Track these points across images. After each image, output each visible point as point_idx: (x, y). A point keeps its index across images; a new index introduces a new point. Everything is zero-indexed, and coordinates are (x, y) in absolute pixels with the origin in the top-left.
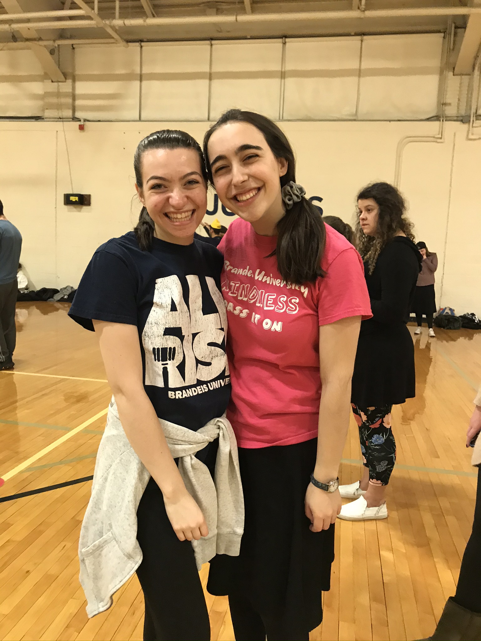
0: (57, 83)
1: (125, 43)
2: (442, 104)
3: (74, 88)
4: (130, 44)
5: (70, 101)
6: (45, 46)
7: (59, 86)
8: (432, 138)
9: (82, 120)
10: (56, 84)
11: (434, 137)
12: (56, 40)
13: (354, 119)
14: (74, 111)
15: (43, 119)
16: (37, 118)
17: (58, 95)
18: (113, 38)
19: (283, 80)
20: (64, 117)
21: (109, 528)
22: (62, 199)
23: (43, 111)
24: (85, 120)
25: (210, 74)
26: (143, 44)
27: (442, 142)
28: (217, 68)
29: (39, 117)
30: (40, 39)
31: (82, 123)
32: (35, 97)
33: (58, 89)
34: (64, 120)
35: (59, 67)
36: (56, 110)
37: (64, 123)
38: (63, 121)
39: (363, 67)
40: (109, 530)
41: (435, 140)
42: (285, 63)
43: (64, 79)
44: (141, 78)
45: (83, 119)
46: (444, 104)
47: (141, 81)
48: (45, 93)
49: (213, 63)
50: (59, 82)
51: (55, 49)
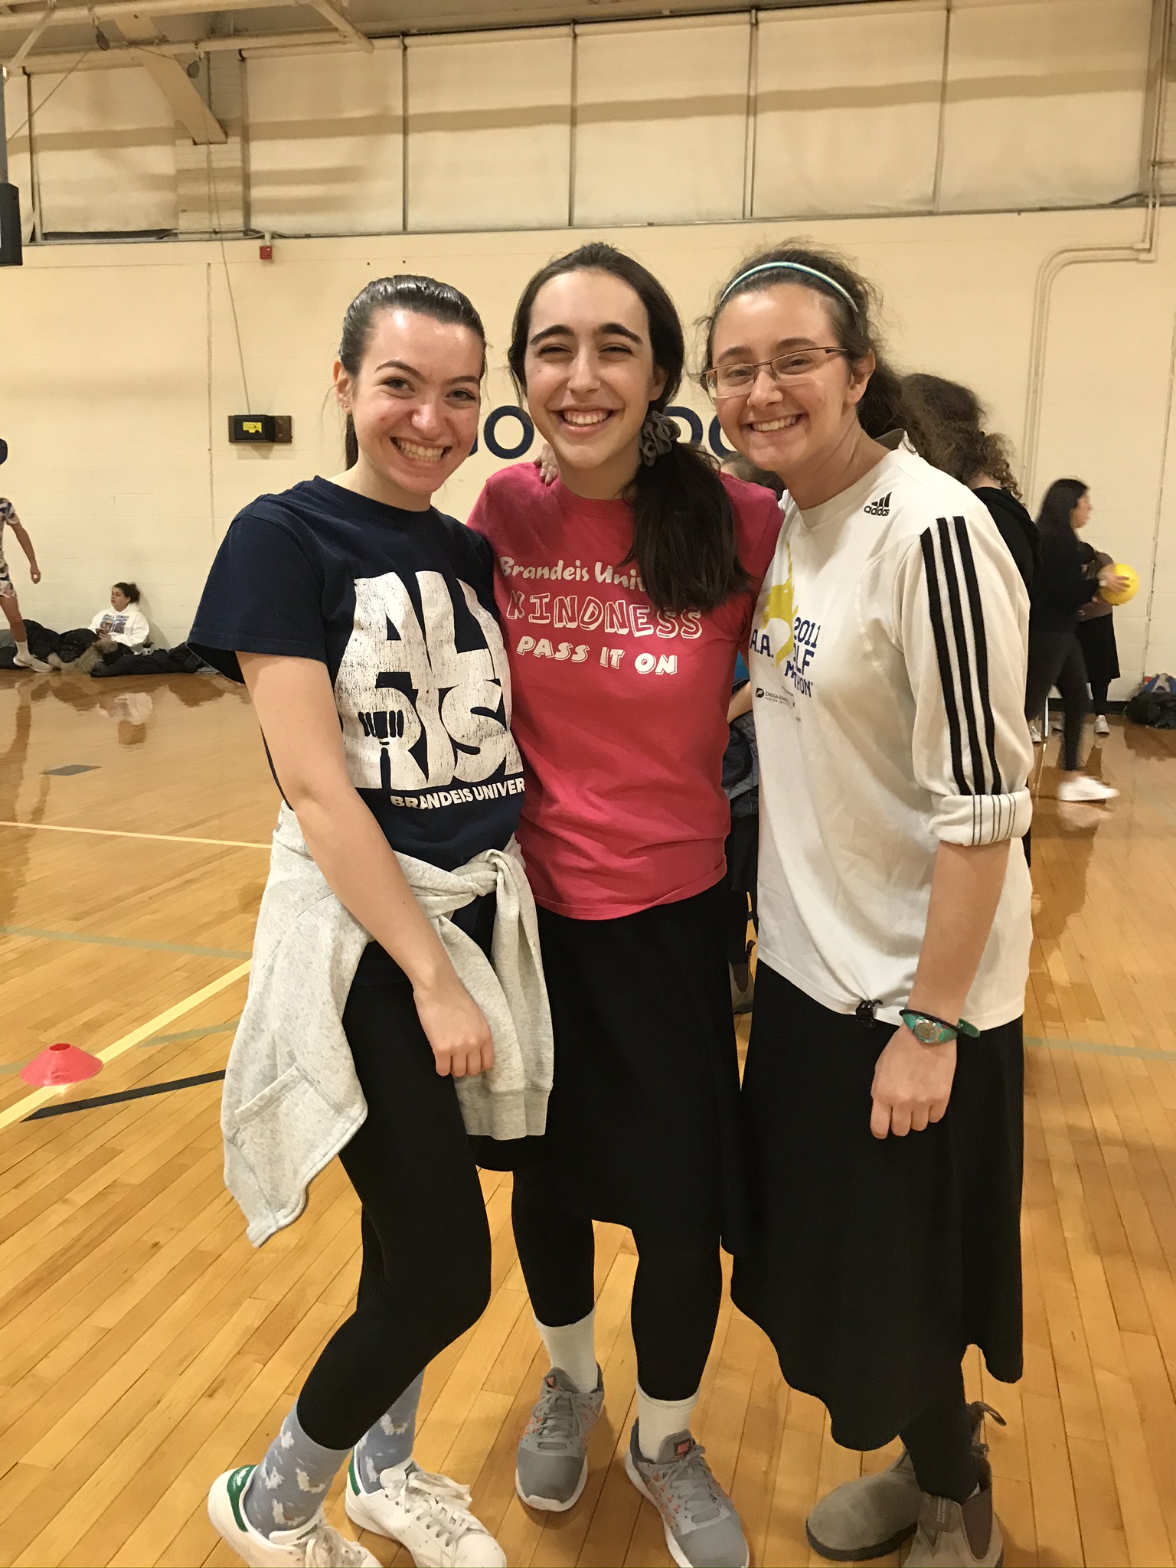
0: (205, 146)
1: (364, 41)
2: (1153, 163)
3: (245, 158)
4: (377, 43)
5: (237, 189)
6: (176, 57)
7: (209, 153)
8: (1127, 251)
9: (268, 237)
10: (202, 148)
11: (1131, 248)
12: (201, 40)
13: (930, 209)
14: (247, 216)
15: (176, 235)
16: (161, 235)
17: (210, 174)
18: (336, 30)
19: (751, 119)
20: (223, 230)
21: (288, 1060)
22: (223, 430)
23: (176, 215)
24: (275, 236)
25: (573, 111)
26: (408, 41)
27: (1151, 262)
28: (588, 96)
29: (167, 230)
30: (164, 40)
31: (267, 241)
32: (156, 182)
33: (209, 161)
34: (224, 236)
35: (210, 107)
36: (206, 215)
37: (225, 243)
38: (221, 240)
39: (952, 77)
40: (290, 1065)
41: (1133, 255)
42: (757, 75)
43: (223, 136)
44: (405, 126)
45: (268, 231)
46: (1157, 164)
47: (405, 133)
48: (178, 171)
49: (580, 83)
50: (211, 143)
51: (200, 64)
